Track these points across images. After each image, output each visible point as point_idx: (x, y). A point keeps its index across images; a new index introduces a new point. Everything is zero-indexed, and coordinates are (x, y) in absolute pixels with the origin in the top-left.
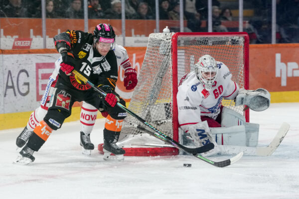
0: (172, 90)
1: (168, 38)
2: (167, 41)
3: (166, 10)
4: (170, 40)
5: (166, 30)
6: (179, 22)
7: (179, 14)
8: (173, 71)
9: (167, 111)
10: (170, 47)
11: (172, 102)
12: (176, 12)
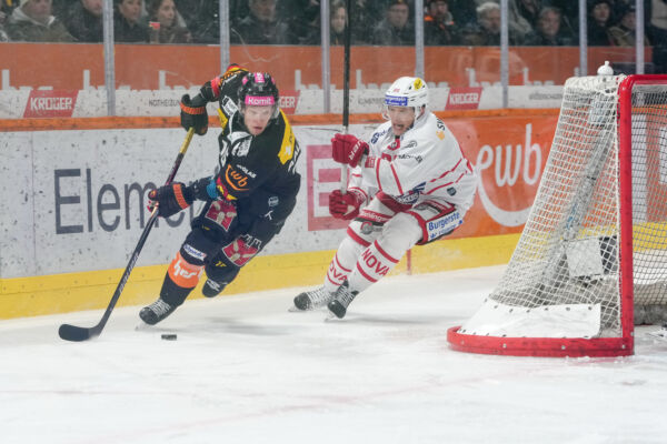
0: (618, 207)
1: (608, 88)
2: (606, 94)
3: (603, 25)
4: (615, 94)
5: (605, 69)
6: (634, 52)
7: (633, 33)
8: (621, 163)
9: (607, 256)
10: (614, 108)
11: (618, 235)
12: (626, 29)
